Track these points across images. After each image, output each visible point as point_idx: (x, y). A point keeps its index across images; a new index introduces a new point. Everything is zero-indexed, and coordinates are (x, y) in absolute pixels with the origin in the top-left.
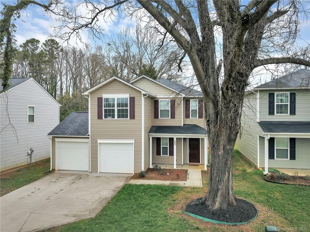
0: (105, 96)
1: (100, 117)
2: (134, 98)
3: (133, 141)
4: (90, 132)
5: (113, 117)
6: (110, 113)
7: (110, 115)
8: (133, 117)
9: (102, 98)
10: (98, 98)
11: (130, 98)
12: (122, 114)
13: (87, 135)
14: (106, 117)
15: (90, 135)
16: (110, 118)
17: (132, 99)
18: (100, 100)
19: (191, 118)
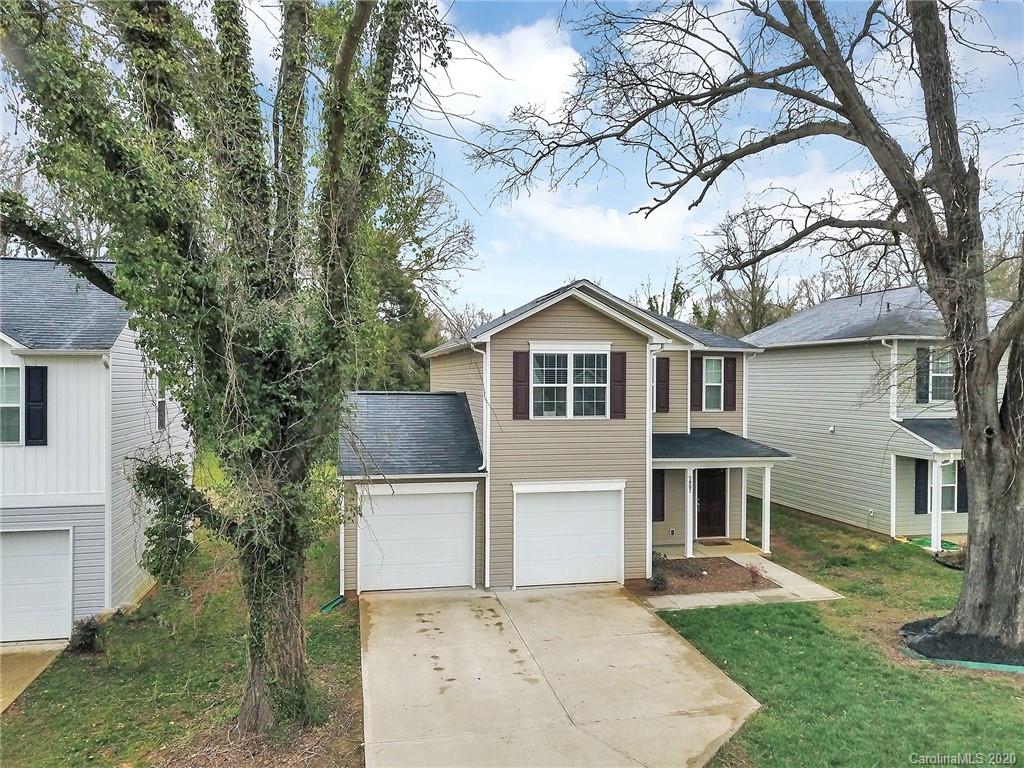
0: (537, 348)
1: (520, 412)
2: (623, 355)
3: (620, 485)
4: (488, 460)
5: (562, 410)
6: (552, 401)
7: (550, 407)
8: (619, 412)
9: (528, 353)
10: (516, 354)
11: (612, 353)
12: (589, 403)
13: (480, 469)
14: (538, 412)
15: (488, 469)
16: (549, 417)
17: (619, 359)
18: (520, 359)
19: (704, 409)
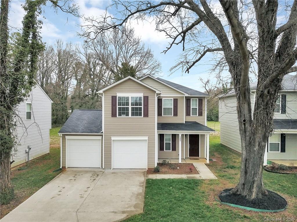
0: (119, 95)
1: (114, 115)
2: (147, 97)
3: (146, 138)
4: (104, 130)
5: (127, 114)
6: (124, 112)
7: (124, 113)
8: (146, 115)
9: (116, 97)
10: (112, 97)
11: (144, 97)
12: (136, 112)
13: (101, 132)
14: (120, 115)
15: (103, 132)
16: (124, 116)
17: (146, 98)
18: (114, 98)
19: (191, 115)
